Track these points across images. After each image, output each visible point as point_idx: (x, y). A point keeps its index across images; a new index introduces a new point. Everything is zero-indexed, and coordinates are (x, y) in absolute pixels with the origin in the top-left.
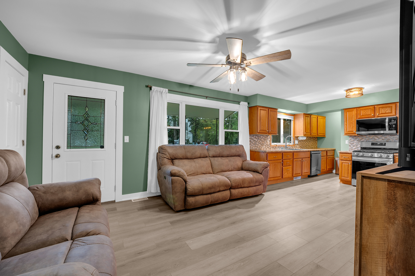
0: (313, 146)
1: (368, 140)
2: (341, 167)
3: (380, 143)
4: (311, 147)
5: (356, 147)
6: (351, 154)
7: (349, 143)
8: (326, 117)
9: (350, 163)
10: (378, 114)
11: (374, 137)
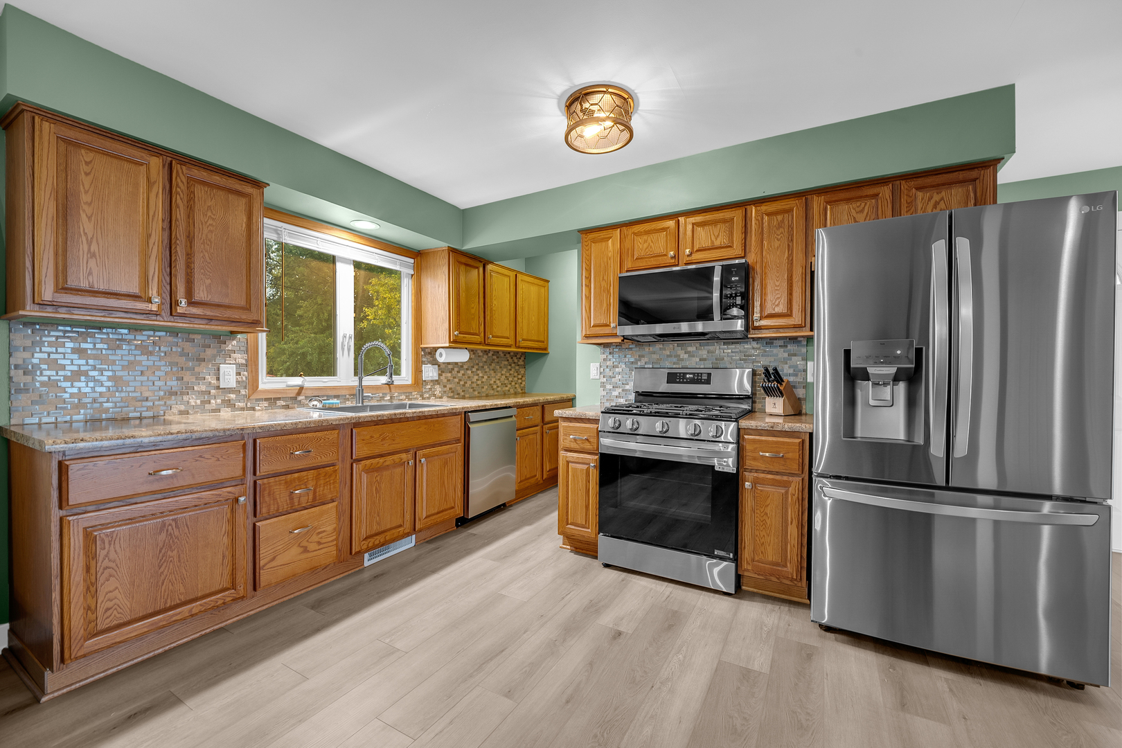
0: (509, 386)
1: (656, 363)
2: (565, 481)
3: (694, 374)
4: (499, 389)
5: (620, 390)
6: (596, 421)
7: (601, 373)
8: (548, 281)
9: (593, 460)
10: (688, 250)
11: (676, 348)
